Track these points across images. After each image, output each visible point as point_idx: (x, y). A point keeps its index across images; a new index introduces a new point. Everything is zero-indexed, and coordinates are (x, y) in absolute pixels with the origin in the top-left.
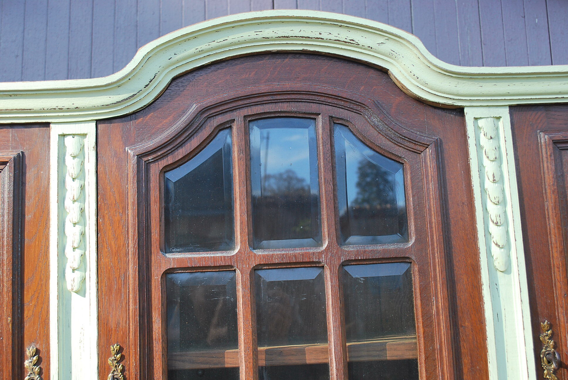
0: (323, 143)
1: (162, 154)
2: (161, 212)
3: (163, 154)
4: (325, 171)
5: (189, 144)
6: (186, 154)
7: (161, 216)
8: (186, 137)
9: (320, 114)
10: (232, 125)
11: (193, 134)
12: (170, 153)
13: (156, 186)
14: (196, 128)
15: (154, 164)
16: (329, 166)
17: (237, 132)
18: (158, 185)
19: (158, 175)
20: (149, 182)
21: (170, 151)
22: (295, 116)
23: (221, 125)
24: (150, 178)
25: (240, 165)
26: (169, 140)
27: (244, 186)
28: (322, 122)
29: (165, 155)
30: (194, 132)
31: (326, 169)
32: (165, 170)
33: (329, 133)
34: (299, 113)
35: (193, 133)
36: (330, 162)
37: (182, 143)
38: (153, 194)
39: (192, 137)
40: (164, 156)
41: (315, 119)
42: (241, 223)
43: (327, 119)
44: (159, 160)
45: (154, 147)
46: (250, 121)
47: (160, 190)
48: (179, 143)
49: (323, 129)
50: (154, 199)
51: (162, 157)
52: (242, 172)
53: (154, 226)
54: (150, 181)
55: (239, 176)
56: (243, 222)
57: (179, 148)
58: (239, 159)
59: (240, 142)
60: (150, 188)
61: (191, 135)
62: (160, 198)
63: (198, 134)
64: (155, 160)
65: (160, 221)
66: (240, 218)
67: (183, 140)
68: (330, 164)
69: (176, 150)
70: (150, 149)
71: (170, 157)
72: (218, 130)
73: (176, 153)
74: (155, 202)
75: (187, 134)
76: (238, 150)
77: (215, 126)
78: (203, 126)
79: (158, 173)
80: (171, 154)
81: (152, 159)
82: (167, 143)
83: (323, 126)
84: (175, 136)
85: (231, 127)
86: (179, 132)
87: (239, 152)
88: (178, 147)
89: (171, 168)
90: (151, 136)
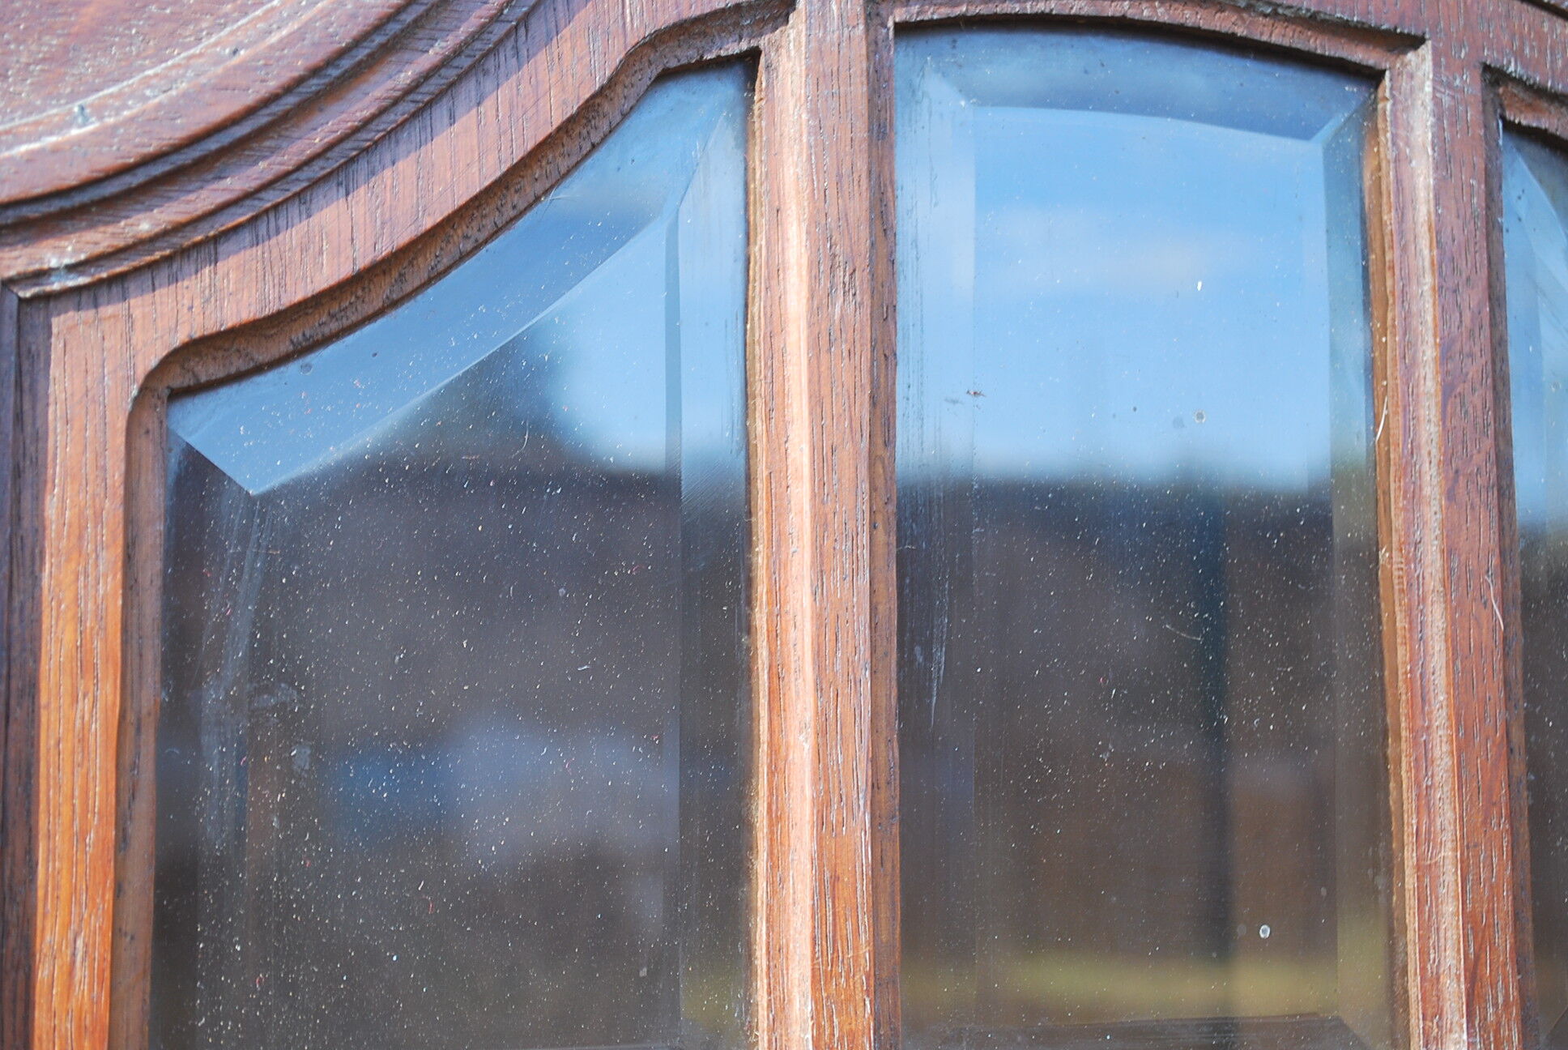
0: (1438, 268)
1: (165, 234)
2: (128, 759)
3: (178, 228)
4: (1450, 495)
5: (406, 166)
6: (385, 249)
7: (126, 796)
8: (396, 102)
9: (1415, 42)
10: (763, 42)
11: (452, 85)
12: (236, 229)
13: (98, 517)
14: (483, 29)
15: (91, 313)
16: (1478, 459)
17: (814, 112)
18: (113, 509)
19: (122, 424)
20: (28, 475)
21: (241, 216)
22: (1241, 31)
23: (682, 30)
24: (40, 437)
25: (825, 391)
26: (250, 112)
27: (854, 573)
28: (1437, 102)
29: (197, 246)
30: (465, 62)
31: (1456, 480)
32: (178, 380)
33: (1478, 201)
34: (1275, 14)
35: (450, 74)
36: (1486, 426)
37: (349, 148)
38: (68, 596)
39: (440, 111)
40: (184, 252)
41: (1371, 77)
42: (828, 886)
43: (1470, 83)
44: (132, 286)
45: (107, 159)
46: (905, 30)
47: (129, 558)
48: (331, 147)
49: (1445, 160)
50: (69, 637)
51: (168, 260)
52: (845, 455)
53: (64, 893)
54: (39, 464)
55: (820, 484)
56: (835, 879)
57: (319, 194)
58: (821, 342)
59: (832, 193)
60: (39, 531)
61: (432, 87)
62: (125, 629)
63: (488, 84)
64: (100, 283)
65: (122, 840)
66: (820, 840)
67: (366, 123)
68: (1488, 443)
69: (294, 209)
70: (72, 174)
71: (233, 261)
72: (655, 71)
73: (294, 234)
74: (83, 665)
75: (406, 76)
76: (814, 264)
77: (632, 40)
78: (535, 23)
79: (120, 395)
80: (246, 236)
81: (72, 268)
82: (225, 139)
83: (1439, 142)
84: (300, 81)
85: (752, 59)
86: (342, 53)
87: (824, 282)
88: (315, 183)
89: (238, 364)
90: (61, 59)
